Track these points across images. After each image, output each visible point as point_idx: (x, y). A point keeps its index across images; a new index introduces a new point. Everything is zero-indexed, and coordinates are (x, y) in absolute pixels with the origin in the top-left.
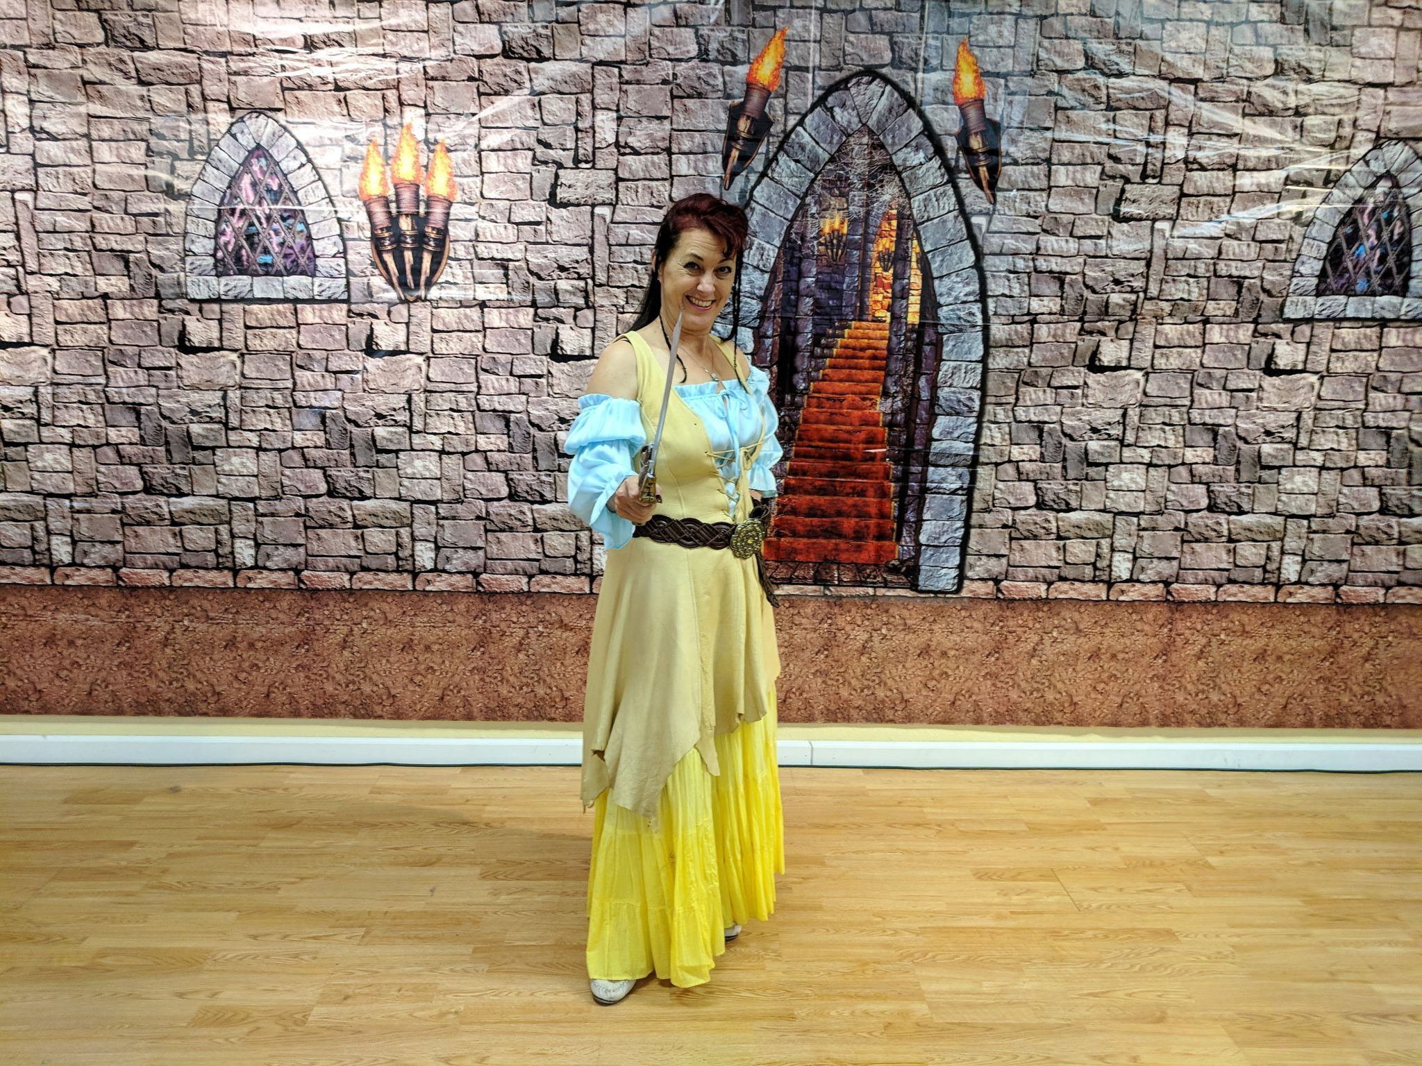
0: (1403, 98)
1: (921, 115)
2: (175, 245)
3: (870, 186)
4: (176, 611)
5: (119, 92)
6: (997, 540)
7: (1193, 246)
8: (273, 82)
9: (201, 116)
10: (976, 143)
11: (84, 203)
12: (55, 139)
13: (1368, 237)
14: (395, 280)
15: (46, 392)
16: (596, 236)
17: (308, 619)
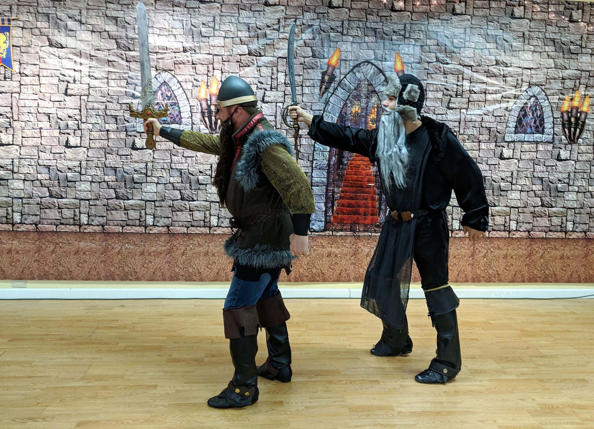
0: (536, 72)
1: (384, 75)
3: (368, 97)
4: (123, 241)
5: (120, 64)
7: (474, 118)
8: (171, 61)
11: (104, 99)
12: (96, 79)
13: (530, 115)
14: (208, 126)
15: (84, 163)
16: (277, 113)
17: (171, 244)
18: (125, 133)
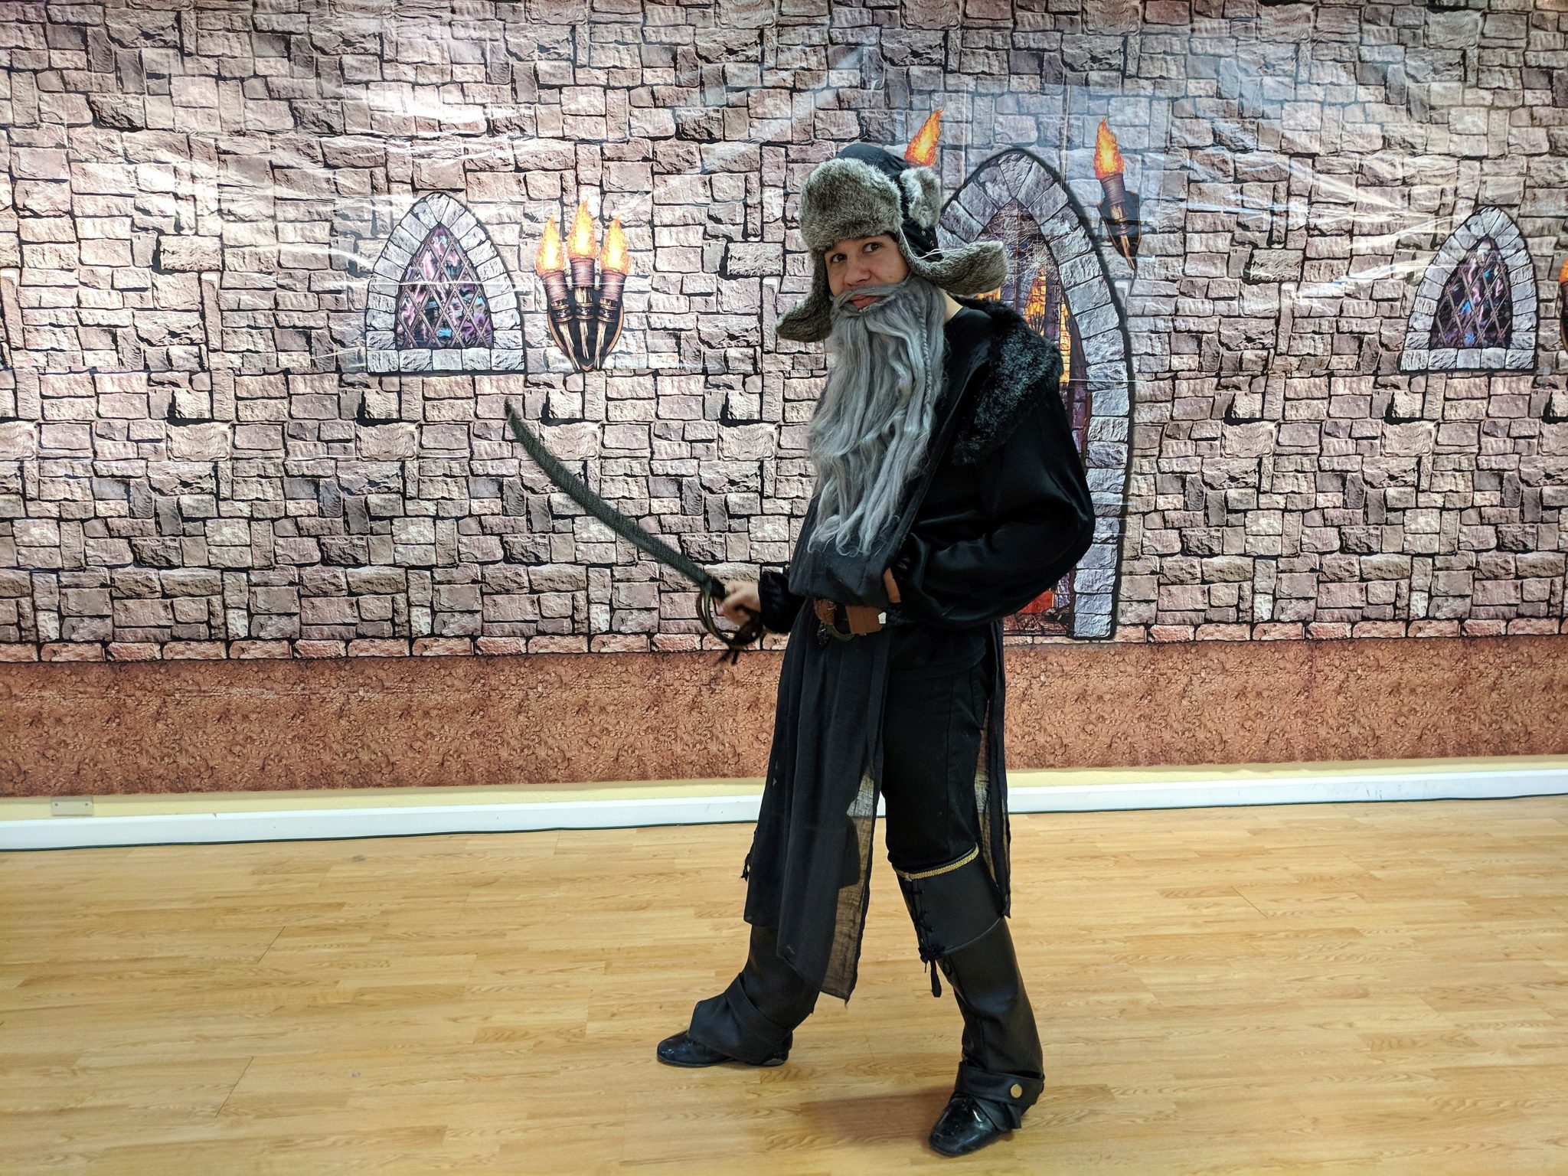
0: (1496, 169)
1: (1066, 188)
2: (356, 321)
3: (1020, 255)
4: (351, 681)
5: (306, 176)
6: (1146, 586)
7: (1317, 305)
8: (454, 165)
9: (385, 197)
10: (1117, 214)
11: (268, 281)
12: (242, 220)
13: (1473, 294)
14: (570, 350)
15: (225, 467)
16: (765, 306)
17: (484, 685)
18: (336, 376)
